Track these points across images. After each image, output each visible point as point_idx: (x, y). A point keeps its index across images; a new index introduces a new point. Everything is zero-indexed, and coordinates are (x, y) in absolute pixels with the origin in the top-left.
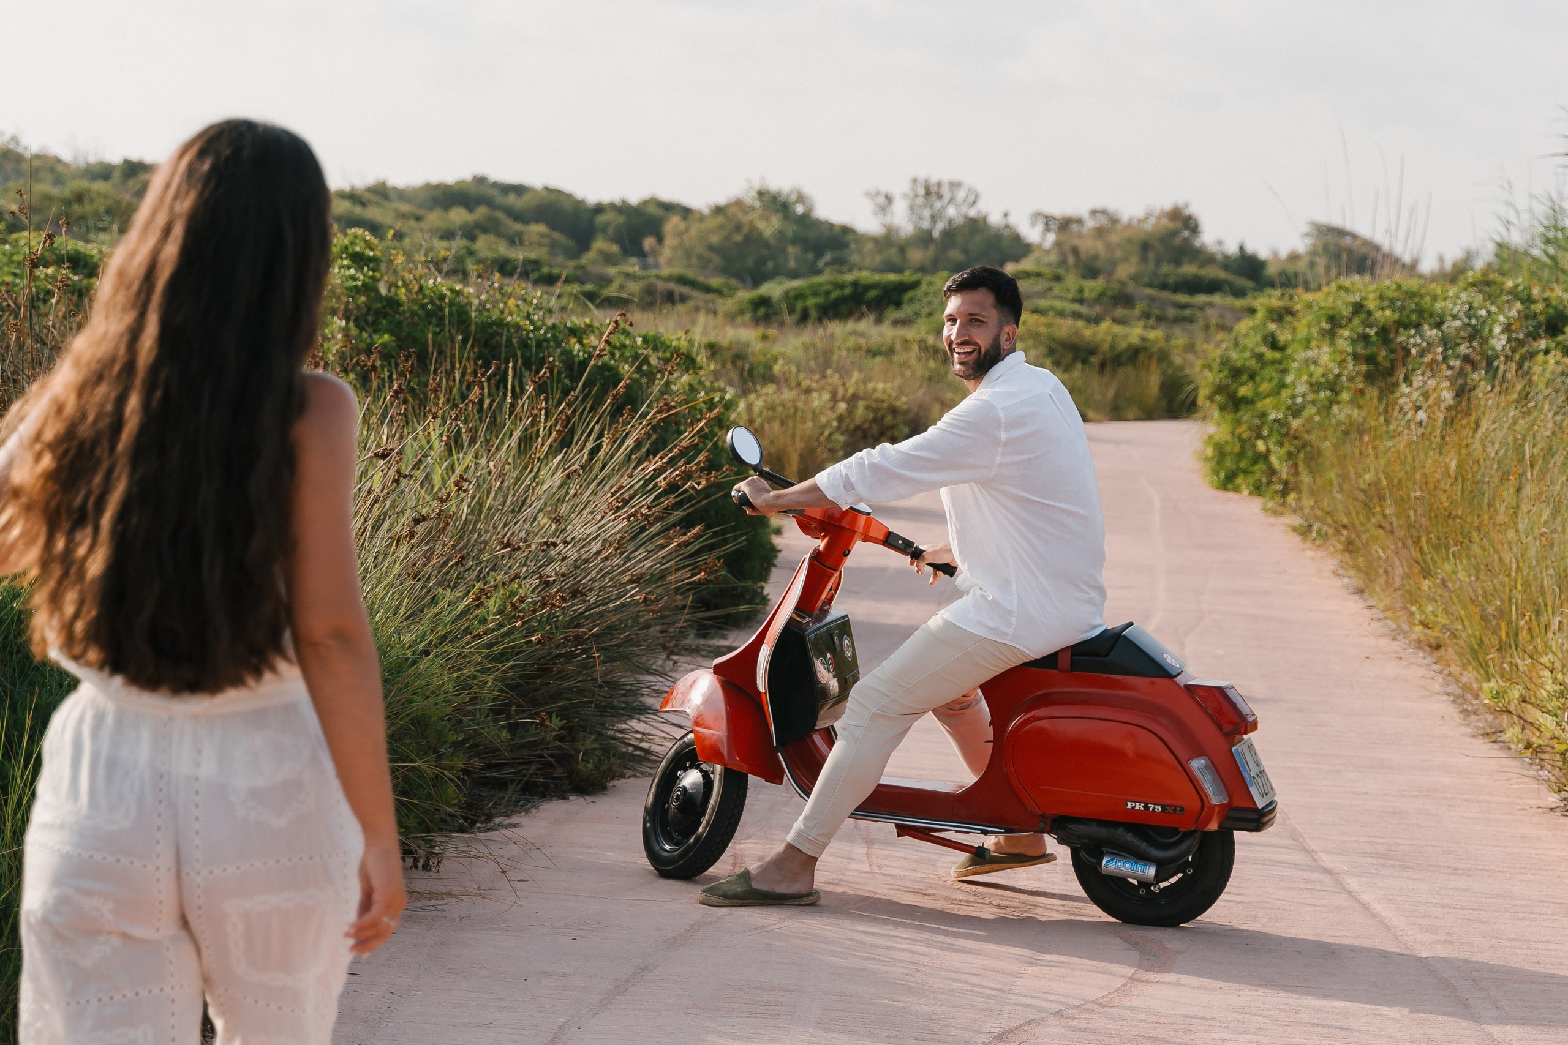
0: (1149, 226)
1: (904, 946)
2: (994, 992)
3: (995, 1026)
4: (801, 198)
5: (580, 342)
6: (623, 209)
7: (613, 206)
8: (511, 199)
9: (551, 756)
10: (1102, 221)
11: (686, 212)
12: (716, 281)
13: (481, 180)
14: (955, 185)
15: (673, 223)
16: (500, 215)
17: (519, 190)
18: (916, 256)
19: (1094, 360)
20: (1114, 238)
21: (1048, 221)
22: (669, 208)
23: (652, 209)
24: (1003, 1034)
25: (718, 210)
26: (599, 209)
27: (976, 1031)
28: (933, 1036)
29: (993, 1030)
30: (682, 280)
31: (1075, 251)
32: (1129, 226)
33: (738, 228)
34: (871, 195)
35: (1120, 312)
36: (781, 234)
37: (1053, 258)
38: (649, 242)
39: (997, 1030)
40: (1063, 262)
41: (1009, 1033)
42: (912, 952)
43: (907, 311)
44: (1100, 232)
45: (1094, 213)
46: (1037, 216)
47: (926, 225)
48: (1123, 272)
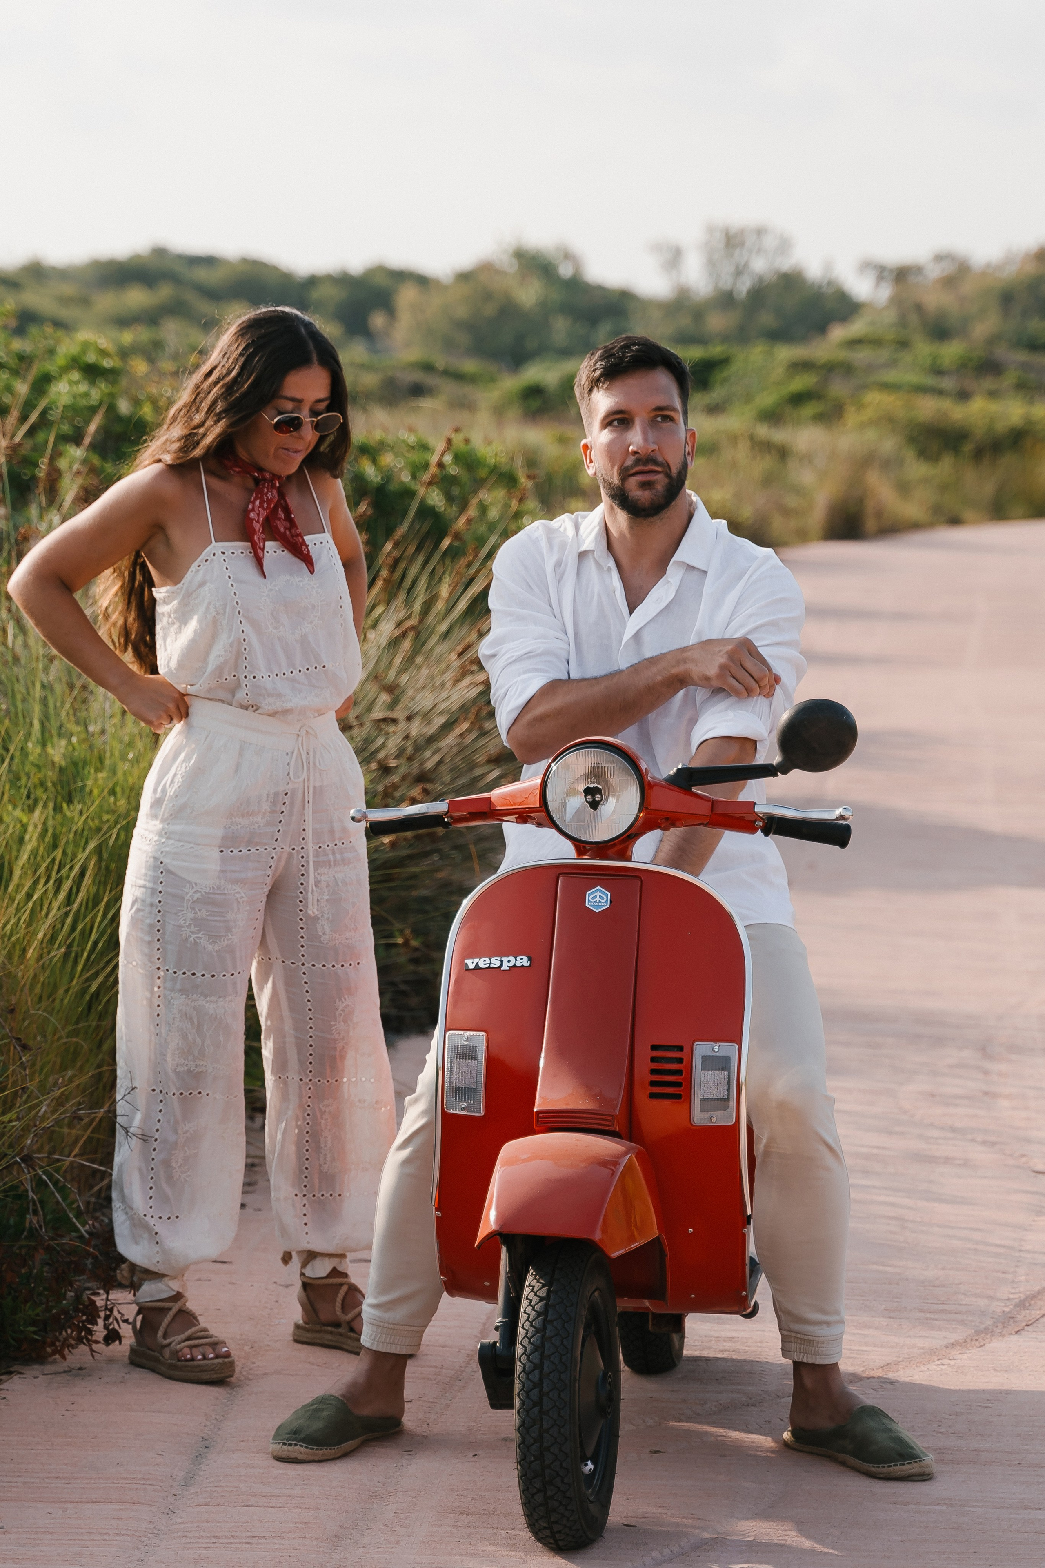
0: (1010, 272)
1: (882, 1198)
2: (1002, 1250)
3: (1013, 1291)
4: (568, 256)
5: (374, 461)
6: (344, 280)
7: (330, 279)
8: (202, 275)
9: (406, 982)
10: (948, 268)
11: (422, 281)
12: (470, 366)
13: (160, 252)
14: (760, 232)
15: (407, 296)
16: (190, 297)
17: (209, 261)
18: (716, 322)
19: (968, 448)
20: (967, 288)
21: (881, 272)
22: (401, 276)
23: (381, 281)
24: (1025, 1300)
25: (464, 277)
26: (313, 281)
27: (990, 1298)
28: (941, 1307)
29: (1012, 1296)
30: (428, 367)
31: (919, 308)
32: (983, 274)
33: (488, 296)
34: (657, 248)
35: (988, 383)
36: (543, 304)
37: (891, 317)
38: (378, 320)
39: (1017, 1296)
40: (903, 323)
41: (1032, 1299)
42: (892, 1205)
43: (716, 394)
44: (950, 282)
45: (939, 258)
46: (867, 266)
47: (726, 282)
48: (982, 330)
